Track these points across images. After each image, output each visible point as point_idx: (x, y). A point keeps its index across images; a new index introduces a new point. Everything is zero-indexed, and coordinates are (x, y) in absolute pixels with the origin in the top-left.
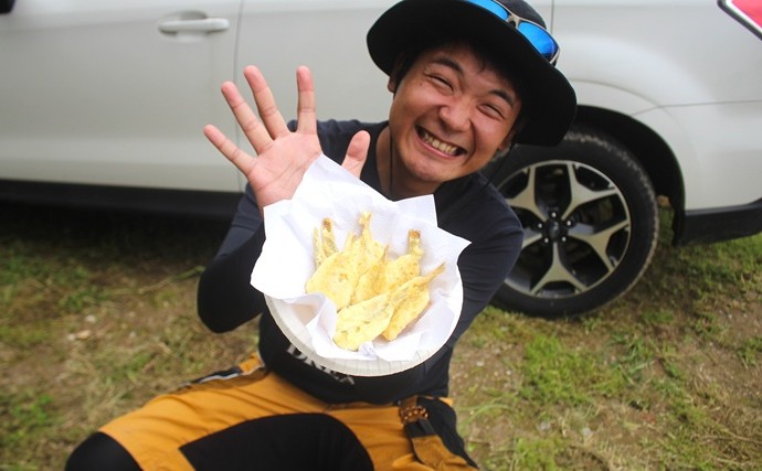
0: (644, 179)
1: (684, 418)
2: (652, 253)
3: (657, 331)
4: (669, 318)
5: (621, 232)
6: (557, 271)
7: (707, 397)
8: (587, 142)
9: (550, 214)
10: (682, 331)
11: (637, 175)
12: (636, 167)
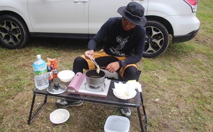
0: (166, 30)
1: (173, 72)
2: (168, 44)
3: (170, 60)
4: (172, 58)
5: (162, 40)
6: (150, 48)
7: (178, 70)
8: (155, 23)
9: (148, 37)
10: (175, 60)
11: (164, 29)
12: (164, 27)
